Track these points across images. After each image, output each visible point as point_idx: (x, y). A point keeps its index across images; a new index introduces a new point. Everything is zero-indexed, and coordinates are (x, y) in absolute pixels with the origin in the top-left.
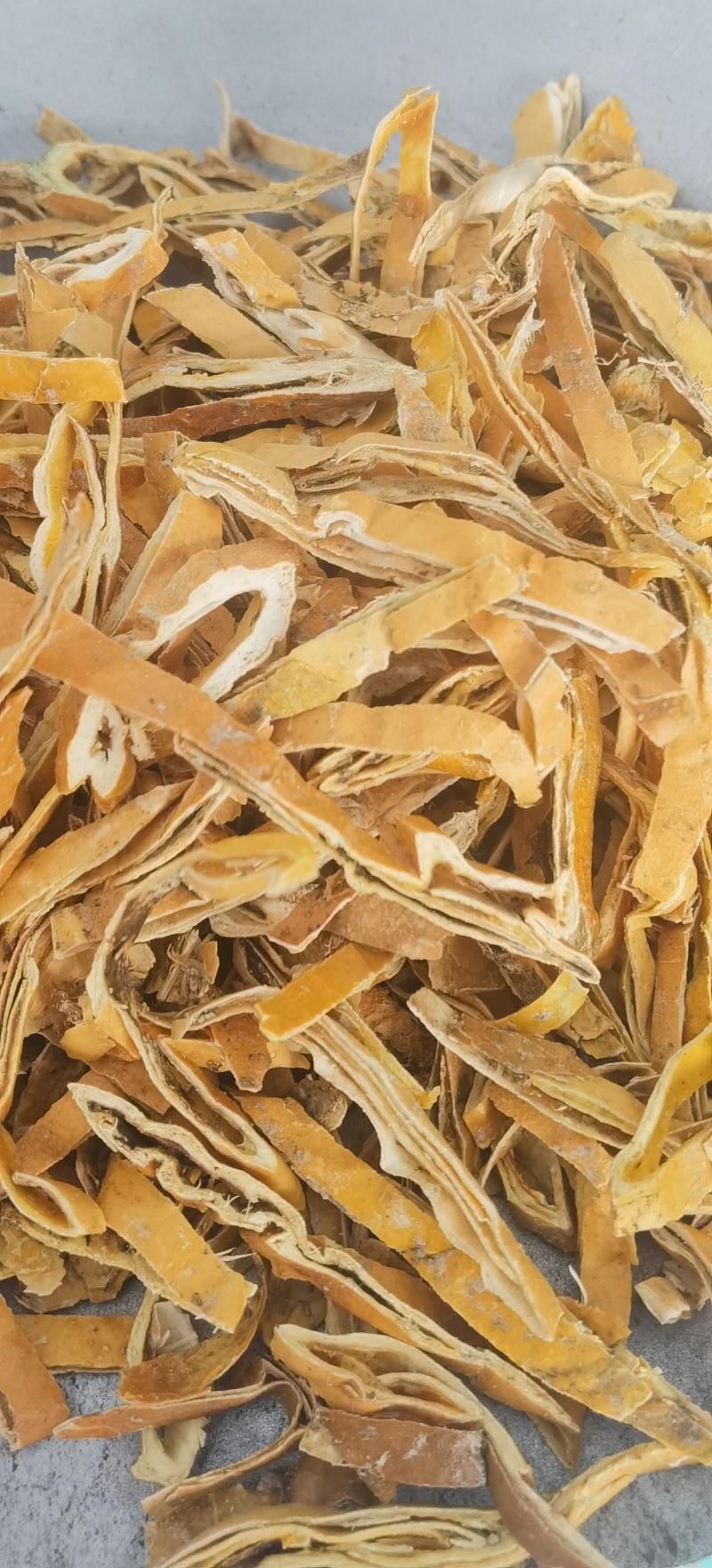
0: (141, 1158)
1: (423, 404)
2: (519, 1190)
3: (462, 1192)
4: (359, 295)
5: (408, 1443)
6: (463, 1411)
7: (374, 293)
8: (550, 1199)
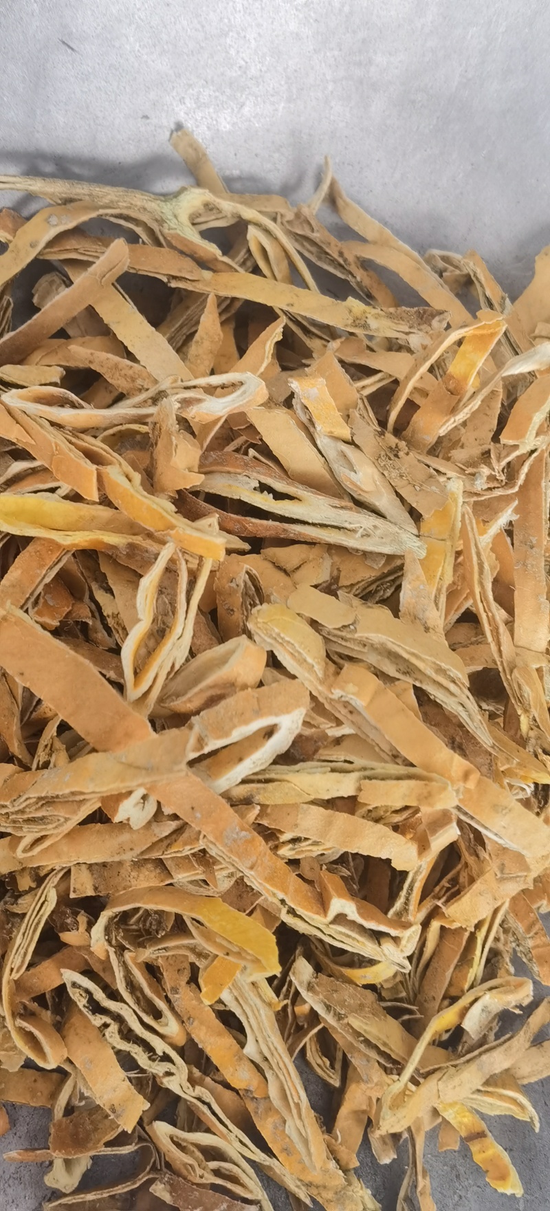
0: (98, 1020)
1: (422, 587)
2: (315, 1054)
3: (290, 1084)
4: (394, 446)
5: (216, 1205)
6: (251, 1192)
7: (406, 451)
8: (332, 1066)
